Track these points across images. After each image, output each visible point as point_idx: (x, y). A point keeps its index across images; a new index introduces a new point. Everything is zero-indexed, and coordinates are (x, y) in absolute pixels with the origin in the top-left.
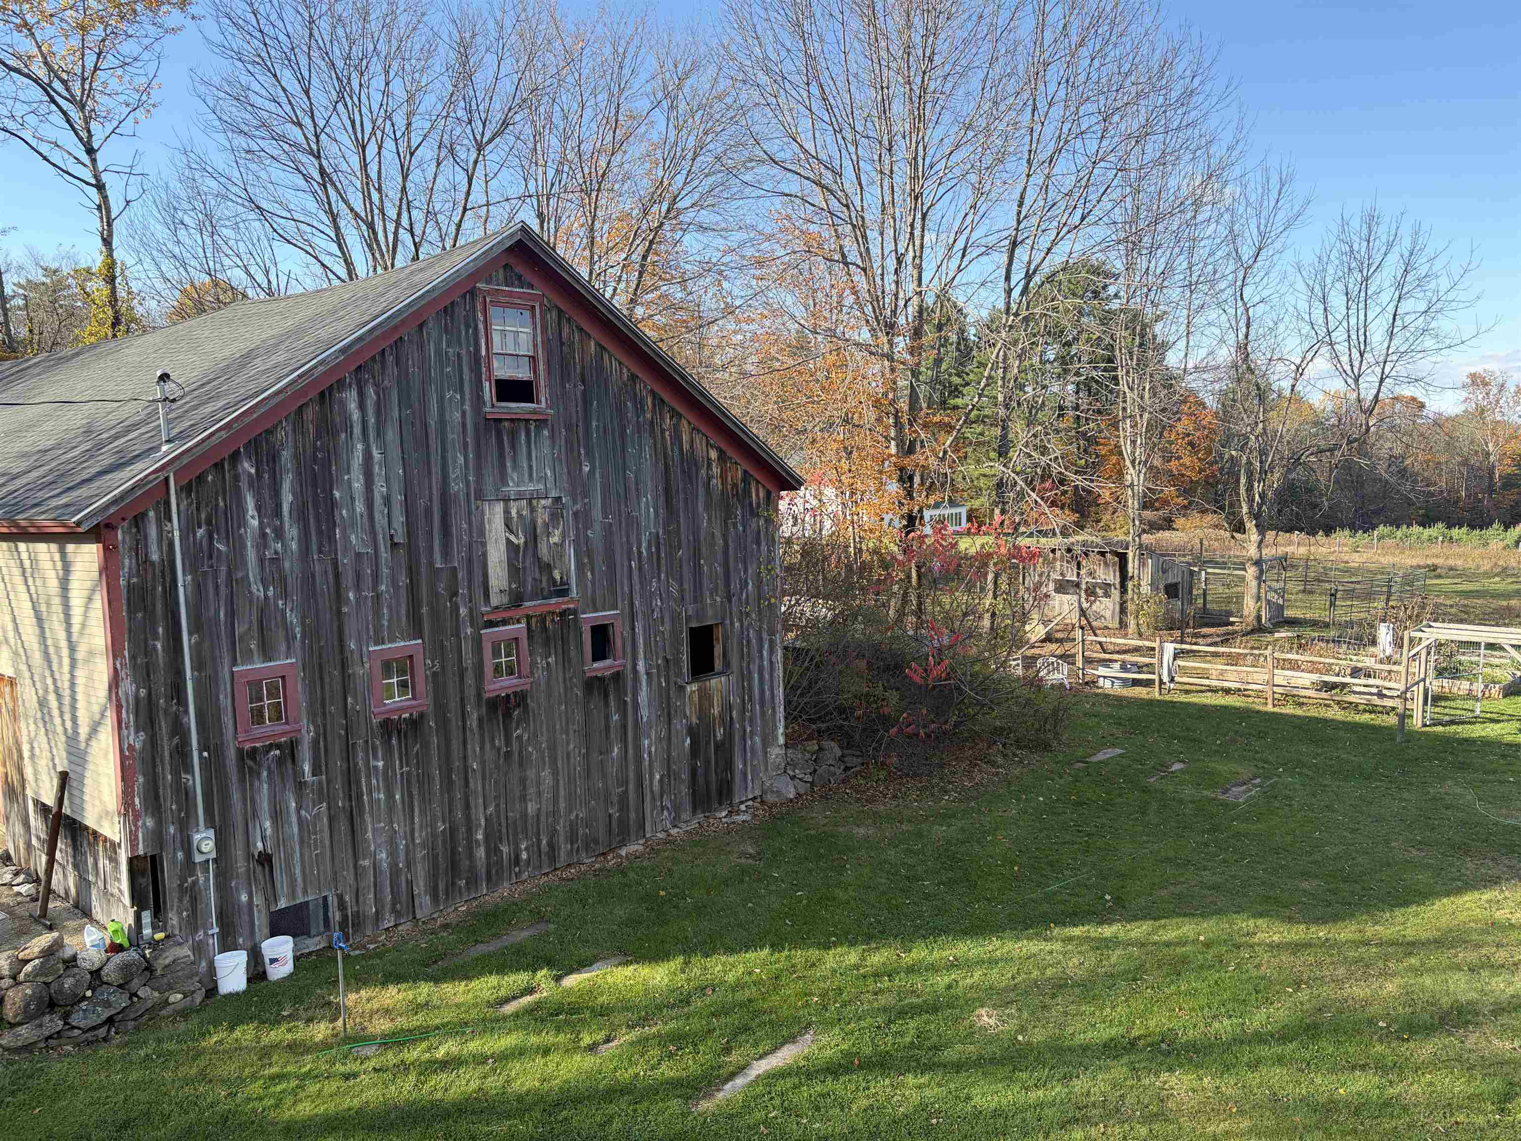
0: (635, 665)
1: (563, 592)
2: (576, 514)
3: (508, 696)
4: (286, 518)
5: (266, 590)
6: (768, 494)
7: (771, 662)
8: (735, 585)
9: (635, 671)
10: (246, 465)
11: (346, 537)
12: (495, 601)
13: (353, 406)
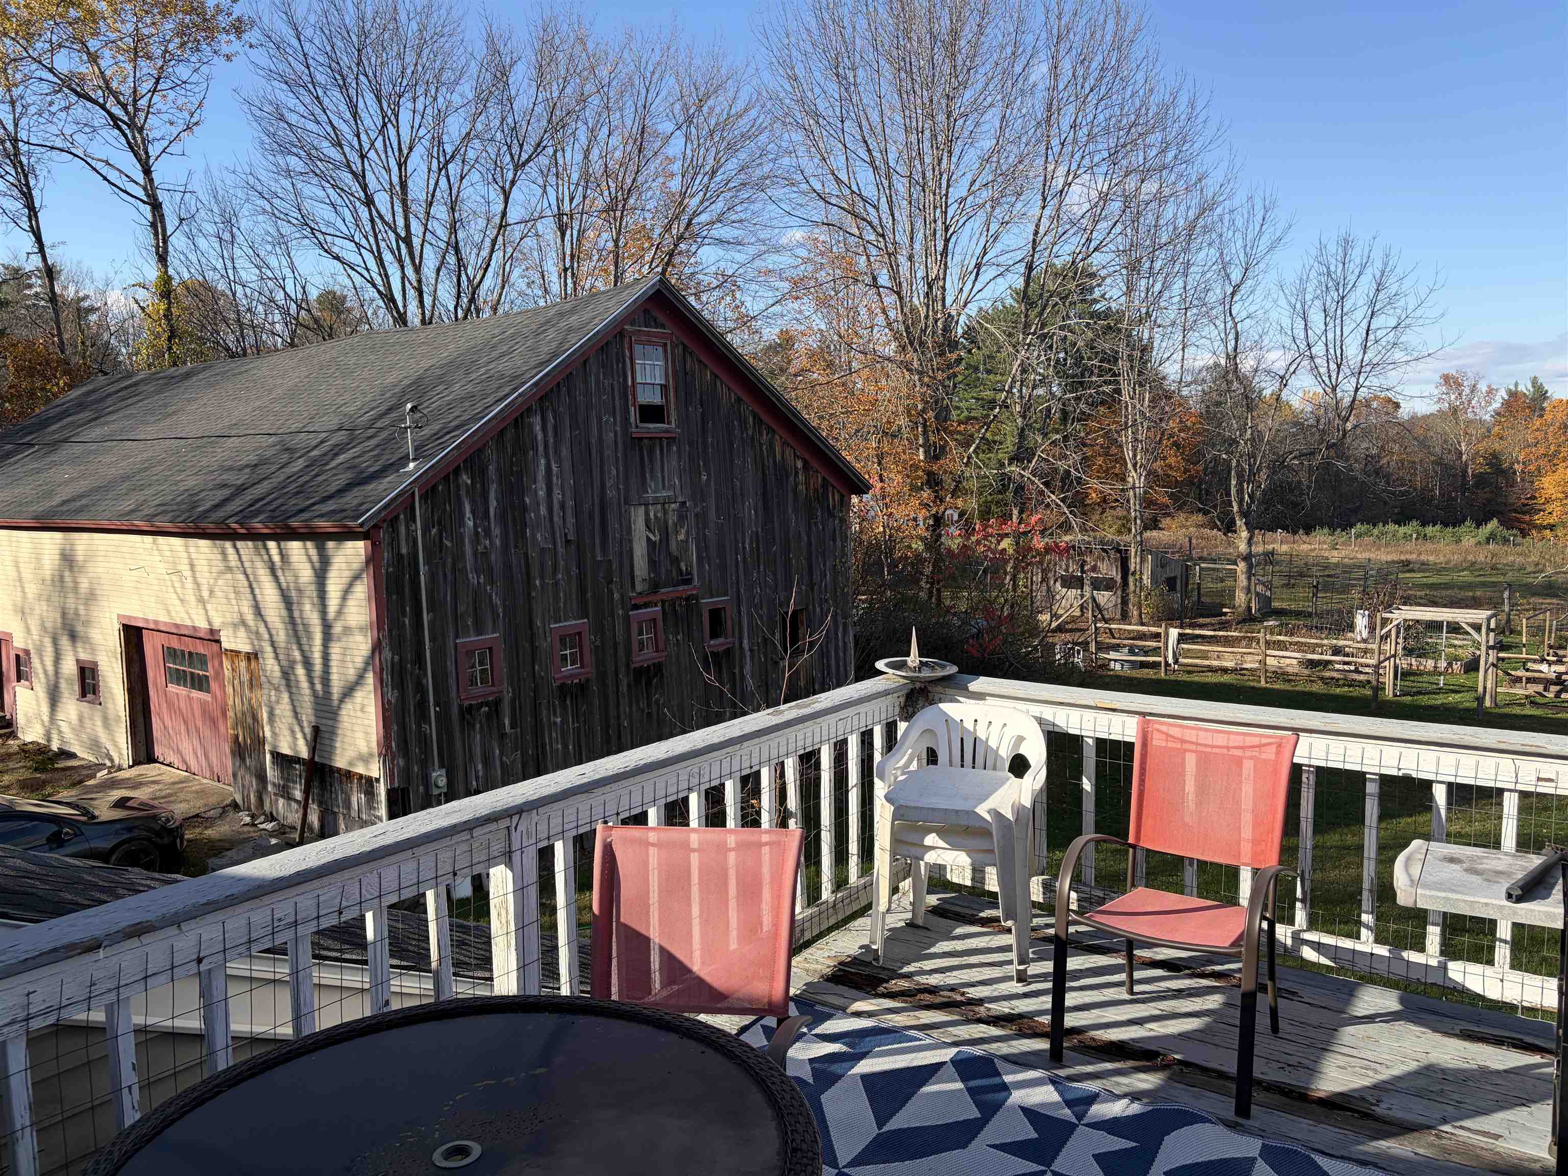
0: (741, 643)
1: (688, 582)
2: (696, 515)
3: (649, 666)
4: (492, 520)
5: (478, 577)
6: (842, 496)
7: (845, 642)
8: (816, 577)
9: (741, 648)
10: (465, 477)
11: (534, 536)
12: (639, 587)
13: (538, 428)
